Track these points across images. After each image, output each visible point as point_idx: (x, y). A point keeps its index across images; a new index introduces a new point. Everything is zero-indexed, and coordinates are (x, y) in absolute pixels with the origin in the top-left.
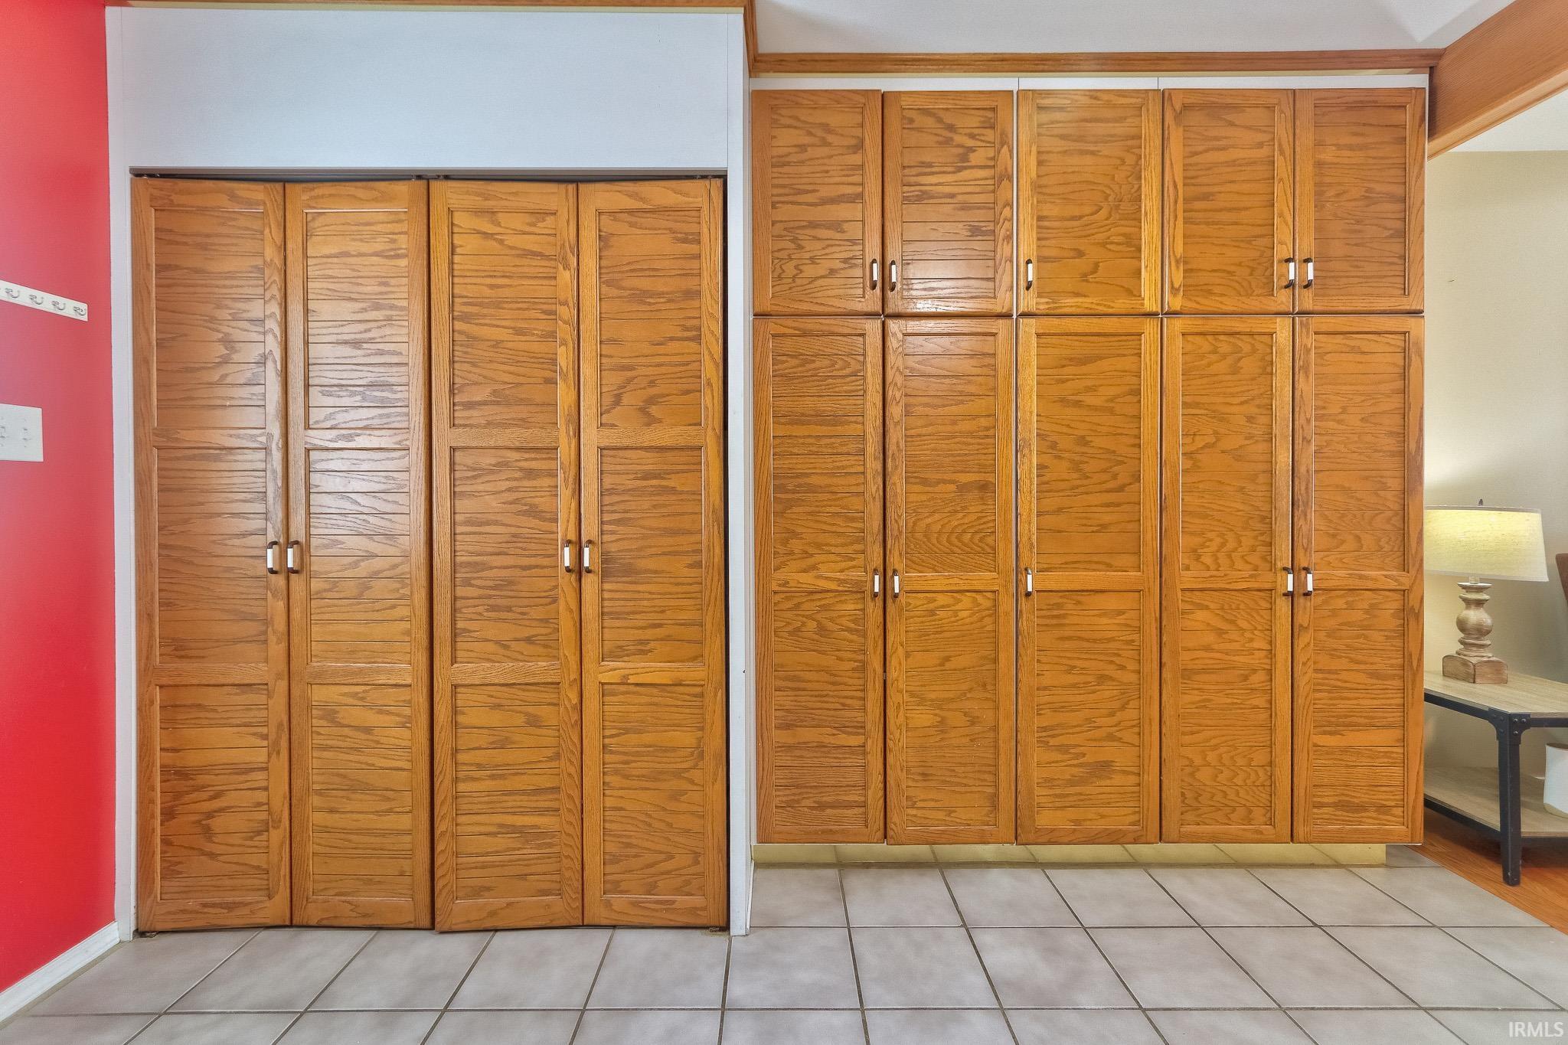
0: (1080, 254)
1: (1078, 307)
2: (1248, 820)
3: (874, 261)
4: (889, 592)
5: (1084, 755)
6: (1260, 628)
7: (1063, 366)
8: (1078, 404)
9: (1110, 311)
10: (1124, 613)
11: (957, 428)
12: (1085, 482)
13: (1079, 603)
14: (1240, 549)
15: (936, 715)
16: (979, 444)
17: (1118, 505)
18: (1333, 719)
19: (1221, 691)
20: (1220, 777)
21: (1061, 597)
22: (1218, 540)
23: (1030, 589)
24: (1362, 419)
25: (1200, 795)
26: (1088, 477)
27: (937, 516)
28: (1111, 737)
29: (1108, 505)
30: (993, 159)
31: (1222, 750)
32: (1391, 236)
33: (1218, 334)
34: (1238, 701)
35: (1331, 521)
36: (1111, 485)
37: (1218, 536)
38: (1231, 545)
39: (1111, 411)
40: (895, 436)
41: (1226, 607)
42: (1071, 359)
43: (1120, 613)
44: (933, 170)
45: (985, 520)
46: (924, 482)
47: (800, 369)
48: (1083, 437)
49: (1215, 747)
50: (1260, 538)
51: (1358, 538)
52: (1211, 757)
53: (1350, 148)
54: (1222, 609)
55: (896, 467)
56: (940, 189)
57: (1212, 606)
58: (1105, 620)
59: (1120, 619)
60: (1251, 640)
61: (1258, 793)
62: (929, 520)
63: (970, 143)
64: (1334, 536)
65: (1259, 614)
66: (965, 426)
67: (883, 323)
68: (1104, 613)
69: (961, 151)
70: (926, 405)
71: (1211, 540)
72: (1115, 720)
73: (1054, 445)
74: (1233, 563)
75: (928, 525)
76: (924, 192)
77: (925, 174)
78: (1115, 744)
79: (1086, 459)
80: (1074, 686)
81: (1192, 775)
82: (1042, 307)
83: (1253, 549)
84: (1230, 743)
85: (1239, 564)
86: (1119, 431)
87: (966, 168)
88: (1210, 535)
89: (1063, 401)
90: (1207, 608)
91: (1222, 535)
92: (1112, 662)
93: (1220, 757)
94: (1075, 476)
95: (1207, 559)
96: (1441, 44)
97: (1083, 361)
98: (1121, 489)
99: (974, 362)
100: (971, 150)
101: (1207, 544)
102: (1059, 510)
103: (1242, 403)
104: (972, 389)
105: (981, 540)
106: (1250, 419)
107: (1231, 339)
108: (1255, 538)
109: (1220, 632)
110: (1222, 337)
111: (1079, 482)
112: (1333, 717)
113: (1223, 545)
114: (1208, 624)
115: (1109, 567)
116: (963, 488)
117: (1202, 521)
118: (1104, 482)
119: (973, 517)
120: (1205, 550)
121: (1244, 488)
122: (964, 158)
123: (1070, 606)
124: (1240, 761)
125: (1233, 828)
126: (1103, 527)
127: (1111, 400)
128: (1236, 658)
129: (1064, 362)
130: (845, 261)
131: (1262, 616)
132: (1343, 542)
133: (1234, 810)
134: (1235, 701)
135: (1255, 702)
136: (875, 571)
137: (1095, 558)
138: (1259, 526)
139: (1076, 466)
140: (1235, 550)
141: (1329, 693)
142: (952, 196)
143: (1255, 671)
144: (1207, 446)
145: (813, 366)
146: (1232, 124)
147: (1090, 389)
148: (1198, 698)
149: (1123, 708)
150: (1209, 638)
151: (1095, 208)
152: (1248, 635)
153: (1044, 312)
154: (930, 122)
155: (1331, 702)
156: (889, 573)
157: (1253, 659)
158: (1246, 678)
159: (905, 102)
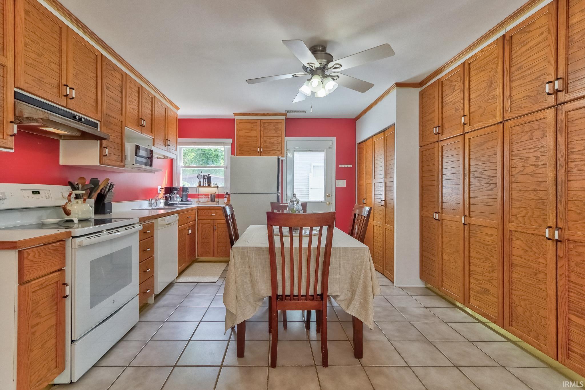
0: (480, 107)
1: (479, 126)
2: (537, 338)
5: (482, 284)
6: (542, 253)
7: (476, 147)
8: (480, 160)
9: (487, 125)
10: (493, 236)
14: (533, 216)
15: (448, 257)
17: (491, 196)
18: (578, 309)
19: (526, 277)
20: (526, 314)
21: (476, 227)
22: (525, 212)
23: (464, 222)
25: (518, 318)
28: (489, 281)
29: (488, 195)
31: (526, 302)
33: (524, 124)
34: (533, 284)
35: (578, 206)
36: (489, 188)
37: (525, 210)
38: (530, 214)
41: (528, 241)
43: (492, 235)
45: (458, 199)
47: (426, 159)
48: (481, 171)
49: (524, 300)
50: (542, 212)
52: (522, 303)
54: (526, 241)
55: (440, 184)
56: (449, 101)
57: (522, 239)
58: (487, 237)
59: (492, 238)
60: (538, 258)
61: (541, 328)
62: (447, 199)
63: (455, 84)
65: (541, 246)
66: (454, 170)
67: (439, 144)
68: (487, 235)
69: (453, 87)
71: (522, 211)
72: (490, 275)
73: (474, 175)
74: (531, 222)
76: (447, 103)
77: (447, 98)
78: (490, 284)
79: (482, 179)
80: (479, 259)
81: (515, 307)
82: (469, 129)
83: (539, 217)
84: (530, 301)
85: (533, 223)
86: (491, 168)
87: (454, 92)
88: (521, 209)
90: (520, 240)
92: (489, 253)
93: (526, 305)
94: (479, 185)
95: (521, 219)
98: (491, 190)
99: (456, 151)
101: (521, 212)
102: (475, 197)
104: (455, 159)
106: (537, 158)
107: (530, 124)
108: (540, 211)
109: (526, 251)
110: (526, 125)
111: (480, 187)
112: (579, 308)
113: (527, 214)
114: (521, 247)
115: (488, 218)
117: (519, 203)
119: (455, 198)
120: (520, 215)
121: (535, 189)
122: (454, 89)
123: (478, 230)
124: (534, 311)
125: (530, 338)
126: (486, 204)
127: (490, 157)
128: (532, 264)
131: (543, 248)
133: (531, 331)
134: (532, 283)
135: (541, 287)
137: (484, 214)
138: (542, 206)
139: (480, 182)
140: (531, 217)
141: (577, 295)
143: (540, 272)
144: (519, 171)
145: (428, 158)
146: (530, 31)
147: (483, 154)
148: (517, 277)
149: (493, 271)
150: (521, 253)
151: (485, 89)
152: (537, 255)
154: (448, 82)
155: (578, 300)
157: (539, 266)
158: (536, 274)
159: (443, 79)
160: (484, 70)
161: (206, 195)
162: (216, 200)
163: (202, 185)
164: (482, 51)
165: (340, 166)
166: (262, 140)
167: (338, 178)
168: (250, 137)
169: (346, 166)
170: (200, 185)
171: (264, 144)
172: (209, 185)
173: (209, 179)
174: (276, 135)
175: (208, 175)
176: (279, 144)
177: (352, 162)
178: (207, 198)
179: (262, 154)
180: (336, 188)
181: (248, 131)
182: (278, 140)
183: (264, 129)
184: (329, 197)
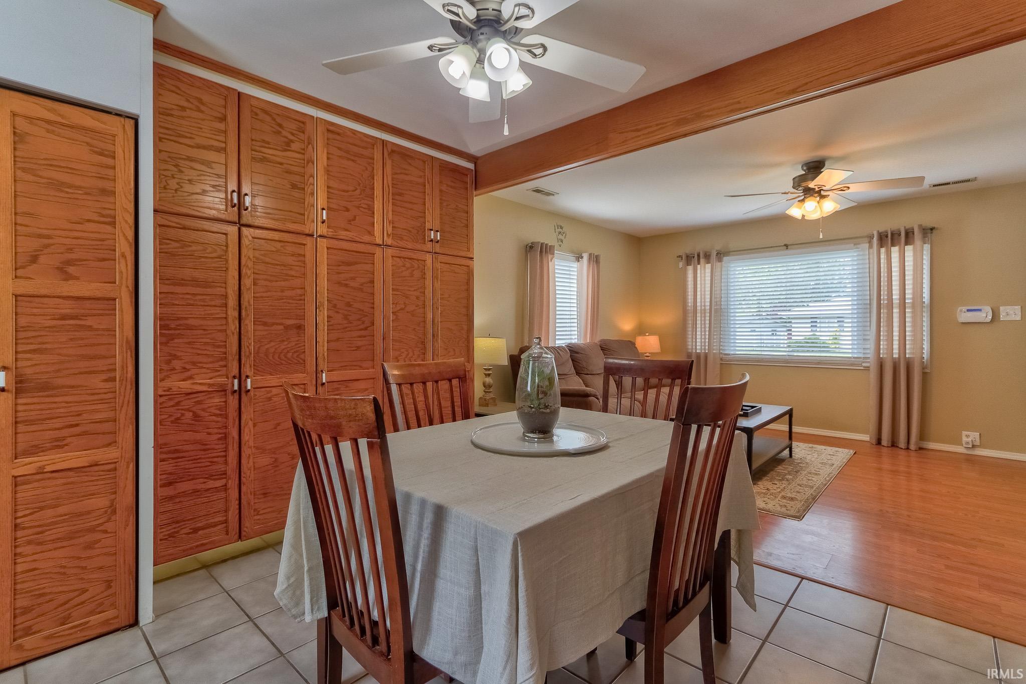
0: (347, 210)
1: (347, 237)
3: (234, 191)
4: (243, 390)
7: (339, 266)
8: (346, 285)
9: (361, 240)
10: (367, 390)
11: (284, 294)
12: (350, 325)
13: (347, 387)
14: (414, 356)
15: (272, 457)
16: (296, 303)
17: (365, 337)
21: (339, 384)
22: (406, 353)
23: (324, 381)
24: (456, 301)
26: (351, 323)
27: (273, 344)
29: (360, 337)
30: (304, 149)
32: (464, 227)
33: (405, 258)
35: (445, 343)
36: (362, 327)
38: (410, 356)
39: (361, 290)
40: (247, 297)
42: (343, 262)
44: (270, 146)
45: (300, 345)
46: (265, 324)
47: (180, 250)
48: (349, 302)
51: (454, 350)
53: (451, 187)
55: (248, 315)
56: (274, 158)
62: (268, 346)
63: (291, 137)
64: (446, 349)
66: (288, 293)
67: (239, 229)
68: (359, 391)
69: (286, 140)
70: (266, 280)
71: (403, 353)
73: (335, 306)
75: (267, 349)
76: (265, 158)
77: (265, 147)
79: (350, 314)
82: (330, 233)
83: (418, 356)
86: (365, 300)
87: (289, 150)
88: (403, 350)
89: (339, 283)
91: (407, 351)
94: (345, 322)
96: (479, 155)
97: (349, 264)
98: (366, 329)
99: (294, 258)
100: (292, 141)
102: (338, 340)
103: (414, 290)
104: (293, 273)
105: (298, 356)
106: (417, 298)
107: (410, 261)
108: (419, 351)
110: (407, 260)
111: (347, 325)
113: (408, 355)
115: (361, 367)
116: (287, 328)
117: (399, 344)
118: (359, 326)
119: (293, 344)
120: (401, 357)
121: (415, 329)
122: (288, 144)
123: (342, 389)
126: (358, 348)
127: (362, 285)
129: (341, 264)
130: (214, 186)
132: (449, 352)
136: (234, 377)
137: (355, 363)
138: (421, 346)
139: (346, 317)
140: (412, 357)
142: (281, 164)
144: (402, 309)
145: (190, 249)
146: (410, 164)
147: (353, 279)
151: (354, 189)
153: (330, 236)
154: (268, 118)
156: (243, 378)
159: (254, 103)
160: (353, 161)
164: (354, 132)
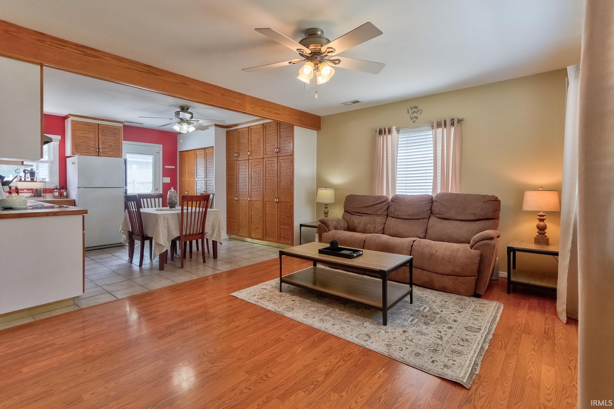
11: (244, 176)
23: (249, 200)
30: (247, 137)
40: (238, 177)
56: (242, 142)
63: (245, 135)
67: (237, 162)
70: (241, 173)
87: (244, 138)
99: (245, 167)
104: (245, 171)
116: (244, 185)
119: (245, 189)
136: (236, 197)
154: (241, 132)
159: (239, 130)
161: (27, 189)
162: (43, 195)
163: (23, 179)
165: (166, 167)
166: (100, 142)
167: (164, 176)
168: (87, 137)
169: (170, 167)
170: (21, 179)
171: (103, 146)
172: (32, 180)
173: (32, 174)
174: (114, 139)
175: (31, 170)
176: (117, 146)
177: (175, 164)
178: (30, 193)
179: (100, 154)
180: (163, 184)
181: (85, 132)
182: (116, 143)
183: (103, 132)
184: (157, 190)
